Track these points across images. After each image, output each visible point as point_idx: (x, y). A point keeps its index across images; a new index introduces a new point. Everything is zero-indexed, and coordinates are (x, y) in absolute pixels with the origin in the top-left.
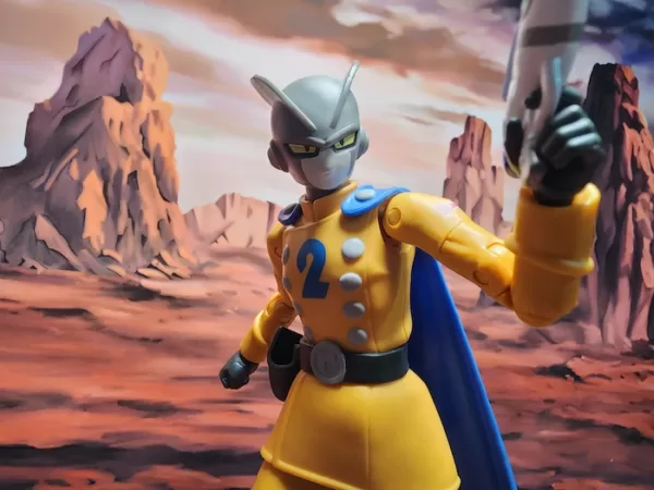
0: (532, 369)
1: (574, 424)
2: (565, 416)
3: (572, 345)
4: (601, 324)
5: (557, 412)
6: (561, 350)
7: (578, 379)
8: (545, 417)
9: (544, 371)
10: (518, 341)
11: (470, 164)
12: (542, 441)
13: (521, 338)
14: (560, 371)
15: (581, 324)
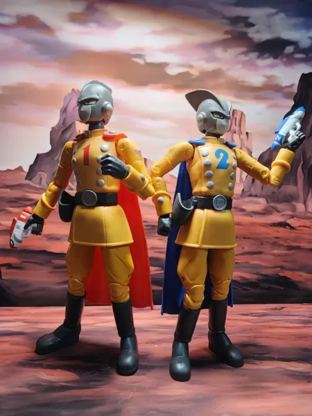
0: (268, 224)
1: (290, 248)
2: (286, 244)
3: (290, 213)
4: (305, 203)
5: (281, 242)
6: (283, 215)
7: (292, 228)
8: (275, 244)
9: (274, 225)
10: (261, 212)
11: (235, 132)
12: (274, 255)
13: (263, 210)
14: (283, 225)
15: (294, 203)
